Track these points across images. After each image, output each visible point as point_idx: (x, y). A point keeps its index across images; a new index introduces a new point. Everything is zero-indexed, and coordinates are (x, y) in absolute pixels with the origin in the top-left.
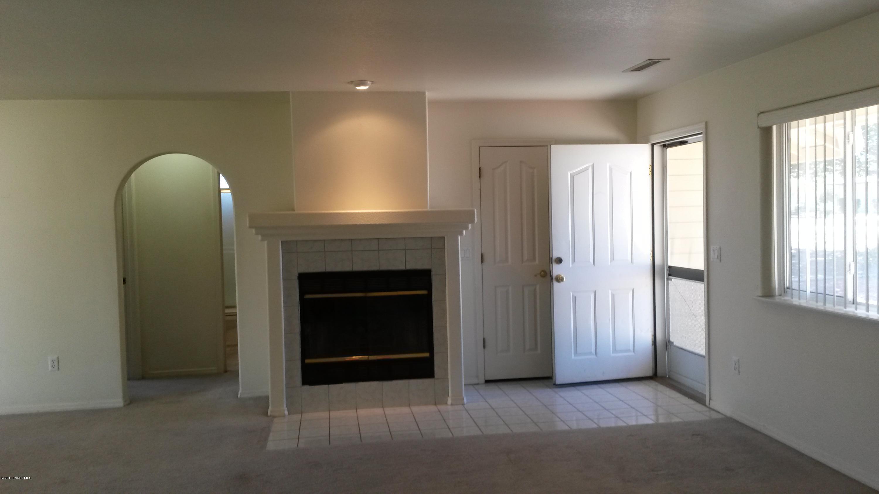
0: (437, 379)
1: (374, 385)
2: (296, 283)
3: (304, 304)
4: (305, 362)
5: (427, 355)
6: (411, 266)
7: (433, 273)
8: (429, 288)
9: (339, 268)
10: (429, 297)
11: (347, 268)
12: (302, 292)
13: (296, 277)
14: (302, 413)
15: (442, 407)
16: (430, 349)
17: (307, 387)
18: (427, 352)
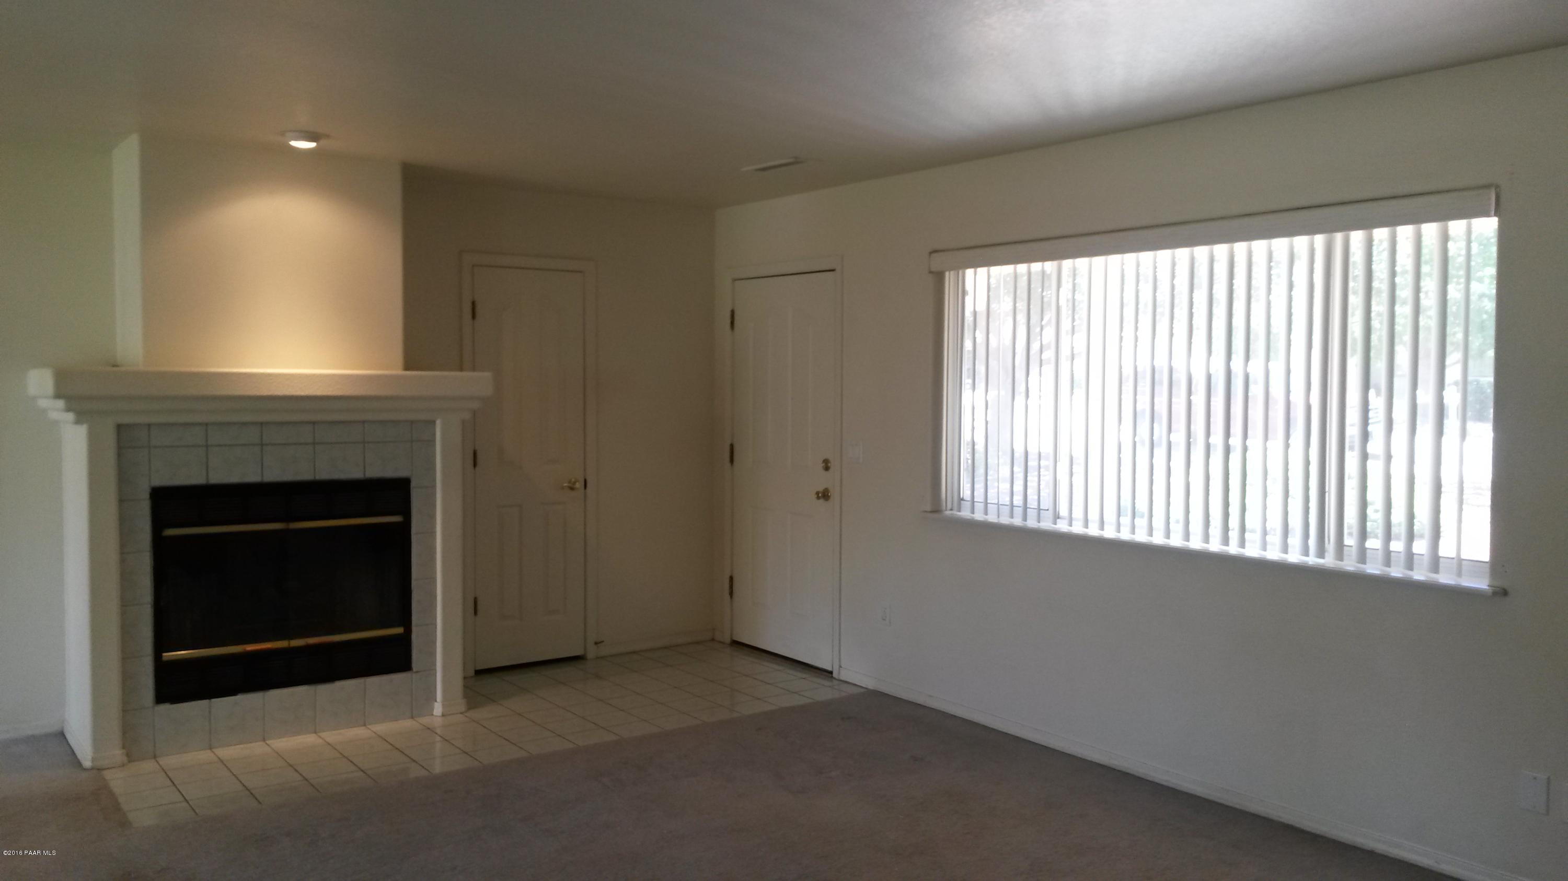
0: (417, 672)
1: (301, 692)
2: (144, 508)
3: (160, 546)
4: (161, 656)
5: (399, 630)
6: (374, 472)
7: (413, 484)
8: (406, 511)
9: (235, 478)
10: (405, 527)
11: (252, 476)
12: (158, 524)
13: (146, 495)
14: (155, 757)
15: (425, 720)
16: (405, 619)
17: (165, 708)
18: (399, 626)
